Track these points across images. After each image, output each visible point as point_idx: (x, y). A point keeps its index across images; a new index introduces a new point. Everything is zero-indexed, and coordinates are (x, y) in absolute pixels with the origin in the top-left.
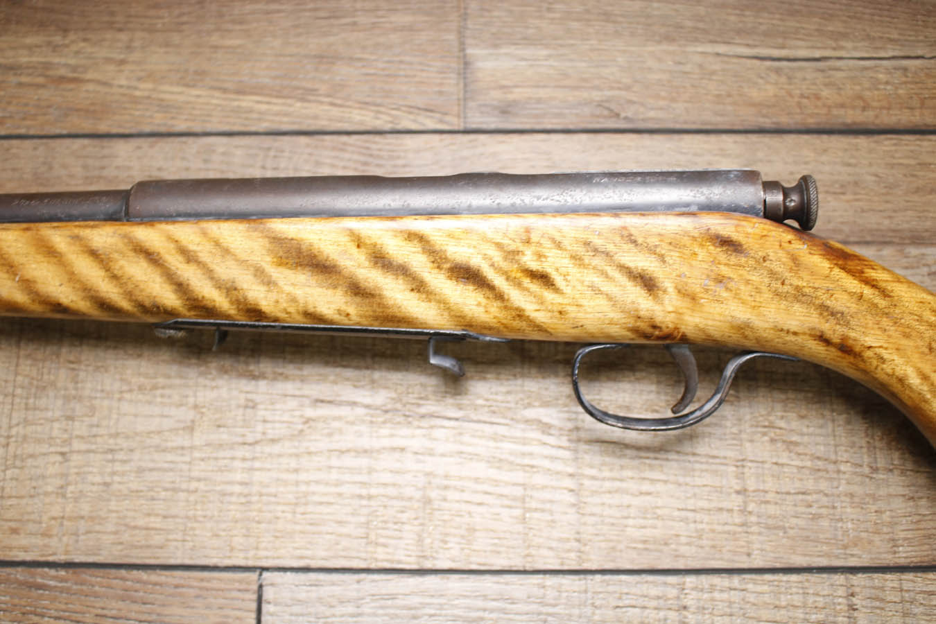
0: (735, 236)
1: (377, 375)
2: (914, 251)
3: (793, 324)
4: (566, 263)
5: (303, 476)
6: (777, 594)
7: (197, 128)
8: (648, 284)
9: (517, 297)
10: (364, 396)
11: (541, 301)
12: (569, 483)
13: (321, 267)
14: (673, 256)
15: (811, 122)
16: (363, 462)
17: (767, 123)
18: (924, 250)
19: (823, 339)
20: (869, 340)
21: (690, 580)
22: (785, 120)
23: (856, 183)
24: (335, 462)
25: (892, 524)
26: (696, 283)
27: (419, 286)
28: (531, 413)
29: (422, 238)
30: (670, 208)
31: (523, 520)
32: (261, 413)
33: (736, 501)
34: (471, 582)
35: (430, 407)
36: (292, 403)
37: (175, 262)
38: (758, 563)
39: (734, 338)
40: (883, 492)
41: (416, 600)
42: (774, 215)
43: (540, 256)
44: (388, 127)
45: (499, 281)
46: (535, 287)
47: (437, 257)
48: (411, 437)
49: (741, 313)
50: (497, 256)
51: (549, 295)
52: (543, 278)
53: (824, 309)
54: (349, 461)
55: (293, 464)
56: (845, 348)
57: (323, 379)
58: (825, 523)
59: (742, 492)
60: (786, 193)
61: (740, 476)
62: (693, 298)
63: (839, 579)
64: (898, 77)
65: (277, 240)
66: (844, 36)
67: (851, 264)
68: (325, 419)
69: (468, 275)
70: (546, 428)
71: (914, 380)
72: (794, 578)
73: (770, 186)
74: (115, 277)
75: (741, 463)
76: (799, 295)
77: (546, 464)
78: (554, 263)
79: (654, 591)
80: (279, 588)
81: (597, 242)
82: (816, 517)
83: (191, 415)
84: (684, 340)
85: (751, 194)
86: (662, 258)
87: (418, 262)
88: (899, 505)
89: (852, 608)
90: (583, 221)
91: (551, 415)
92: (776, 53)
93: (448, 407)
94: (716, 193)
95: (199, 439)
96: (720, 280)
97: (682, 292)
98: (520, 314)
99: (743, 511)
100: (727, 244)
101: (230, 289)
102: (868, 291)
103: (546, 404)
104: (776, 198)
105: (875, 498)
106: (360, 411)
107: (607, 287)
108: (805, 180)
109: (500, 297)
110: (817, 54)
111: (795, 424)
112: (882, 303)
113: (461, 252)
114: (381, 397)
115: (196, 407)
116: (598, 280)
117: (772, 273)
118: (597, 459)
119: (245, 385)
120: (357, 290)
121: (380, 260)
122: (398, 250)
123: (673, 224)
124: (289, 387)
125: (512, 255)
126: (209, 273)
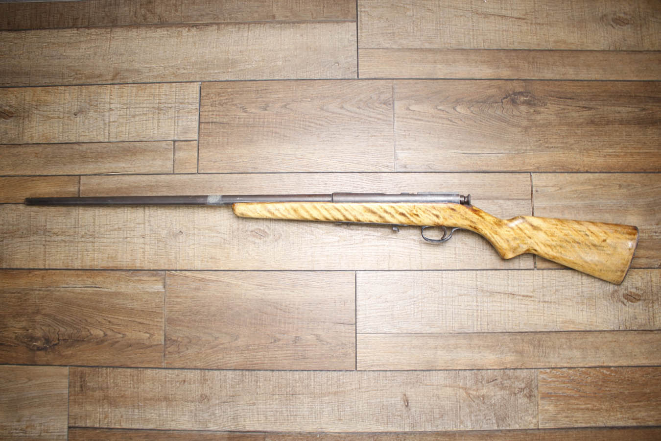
0: (454, 208)
1: (378, 229)
2: (496, 201)
3: (465, 224)
4: (422, 213)
5: (363, 251)
6: (461, 275)
7: (334, 171)
8: (437, 216)
9: (412, 219)
10: (376, 234)
11: (416, 219)
12: (419, 252)
13: (373, 212)
14: (442, 212)
15: (475, 170)
16: (376, 248)
17: (465, 170)
18: (498, 201)
19: (471, 226)
20: (480, 227)
21: (444, 272)
22: (469, 169)
23: (484, 185)
24: (370, 248)
25: (486, 261)
26: (446, 216)
27: (393, 216)
28: (411, 237)
29: (394, 208)
30: (442, 201)
31: (410, 260)
32: (354, 238)
33: (454, 256)
34: (399, 272)
35: (390, 236)
36: (360, 235)
37: (343, 211)
38: (458, 269)
39: (454, 226)
40: (485, 254)
41: (388, 276)
42: (462, 203)
43: (417, 211)
44: (378, 171)
45: (408, 216)
46: (416, 217)
47: (397, 211)
48: (386, 242)
49: (454, 222)
50: (409, 211)
51: (418, 218)
52: (417, 215)
53: (471, 221)
54: (373, 248)
55: (361, 248)
56: (475, 228)
57: (367, 230)
58: (472, 260)
59: (455, 254)
60: (465, 198)
61: (455, 250)
62: (446, 219)
63: (474, 272)
64: (496, 159)
65: (365, 207)
66: (485, 148)
67: (477, 212)
68: (368, 239)
69: (403, 214)
70: (414, 240)
71: (488, 234)
72: (465, 272)
73: (462, 196)
74: (330, 214)
75: (455, 248)
76: (466, 219)
77: (414, 248)
78: (420, 212)
79: (437, 274)
80: (359, 274)
81: (428, 208)
82: (470, 259)
83: (339, 238)
84: (444, 226)
85: (458, 199)
86: (440, 212)
87: (393, 212)
88: (488, 257)
89: (477, 277)
90: (425, 204)
91: (416, 238)
92: (468, 152)
93: (394, 236)
94: (451, 198)
95: (340, 244)
96: (451, 216)
97: (444, 218)
98: (412, 222)
99: (455, 258)
100: (453, 209)
101: (355, 216)
102: (480, 218)
103: (415, 235)
104: (463, 199)
105: (483, 255)
106: (375, 237)
107: (430, 217)
108: (469, 195)
109: (409, 218)
110: (478, 152)
111: (467, 240)
112: (482, 220)
113: (401, 210)
114: (379, 234)
115: (339, 237)
116: (428, 216)
117: (461, 215)
118: (425, 247)
119: (350, 231)
120: (380, 217)
121: (386, 212)
122: (389, 210)
123: (442, 205)
124: (360, 232)
125: (411, 211)
126: (351, 214)
